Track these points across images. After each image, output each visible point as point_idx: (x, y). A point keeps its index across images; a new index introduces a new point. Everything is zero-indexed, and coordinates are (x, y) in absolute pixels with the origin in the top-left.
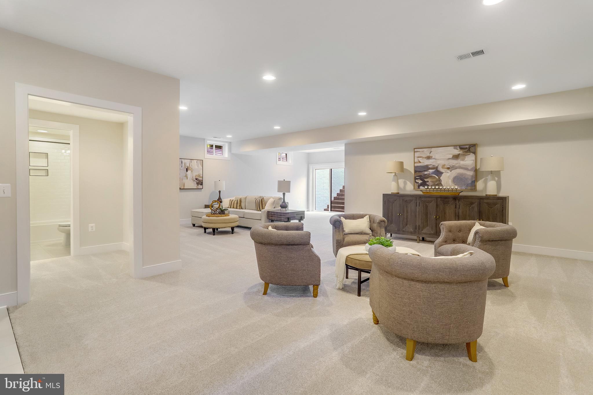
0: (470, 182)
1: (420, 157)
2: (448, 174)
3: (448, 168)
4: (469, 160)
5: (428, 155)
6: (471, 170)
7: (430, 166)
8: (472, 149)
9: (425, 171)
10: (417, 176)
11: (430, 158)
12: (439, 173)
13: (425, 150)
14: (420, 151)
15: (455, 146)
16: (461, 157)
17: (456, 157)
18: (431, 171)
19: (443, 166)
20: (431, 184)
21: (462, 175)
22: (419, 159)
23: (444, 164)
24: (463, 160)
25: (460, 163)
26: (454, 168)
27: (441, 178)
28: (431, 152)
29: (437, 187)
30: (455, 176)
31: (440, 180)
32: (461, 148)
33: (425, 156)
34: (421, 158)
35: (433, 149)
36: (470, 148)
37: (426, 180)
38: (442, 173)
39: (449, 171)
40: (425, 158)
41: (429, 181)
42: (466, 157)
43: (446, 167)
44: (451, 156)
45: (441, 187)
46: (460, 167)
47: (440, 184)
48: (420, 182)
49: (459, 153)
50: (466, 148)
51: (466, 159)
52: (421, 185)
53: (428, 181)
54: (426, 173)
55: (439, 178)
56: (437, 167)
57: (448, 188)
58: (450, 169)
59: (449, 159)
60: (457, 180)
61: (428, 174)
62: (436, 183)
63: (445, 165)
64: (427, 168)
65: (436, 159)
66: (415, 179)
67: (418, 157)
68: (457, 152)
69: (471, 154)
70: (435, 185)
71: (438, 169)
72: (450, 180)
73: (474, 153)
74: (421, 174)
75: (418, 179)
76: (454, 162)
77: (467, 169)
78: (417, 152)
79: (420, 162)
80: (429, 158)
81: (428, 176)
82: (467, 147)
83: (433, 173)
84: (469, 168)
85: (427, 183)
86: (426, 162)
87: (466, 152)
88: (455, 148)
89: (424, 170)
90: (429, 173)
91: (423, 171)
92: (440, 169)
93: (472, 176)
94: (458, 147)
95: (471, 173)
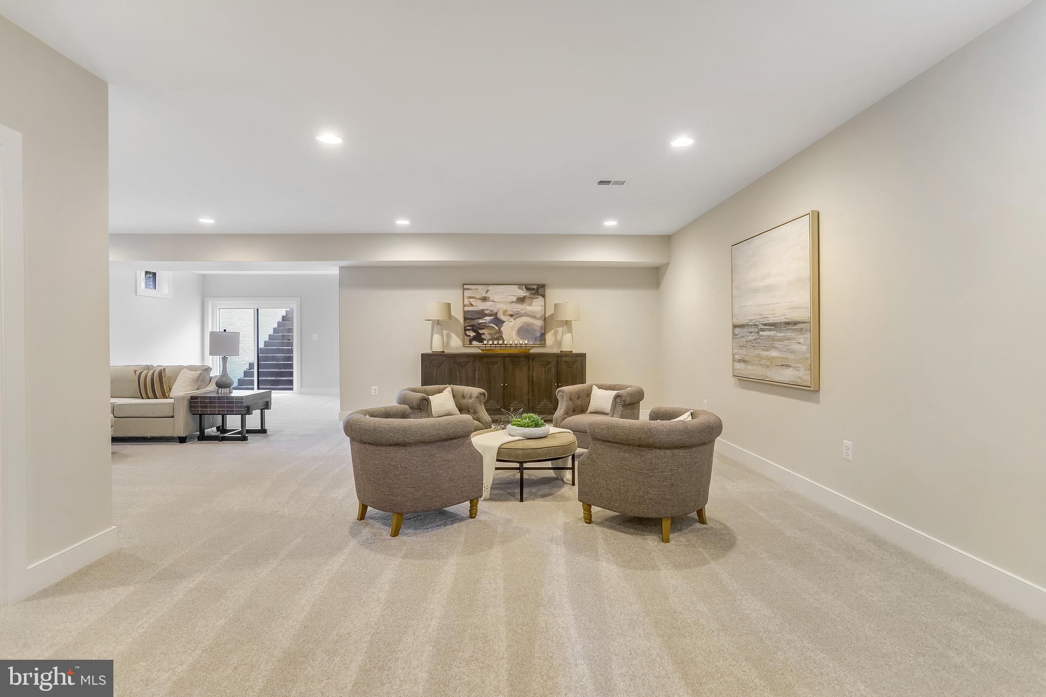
0: (539, 335)
1: (473, 298)
2: (511, 324)
3: (512, 316)
4: (536, 306)
5: (484, 295)
6: (539, 319)
7: (486, 312)
8: (541, 291)
9: (478, 318)
10: (468, 326)
11: (486, 300)
12: (499, 322)
13: (480, 287)
14: (472, 288)
15: (520, 285)
16: (527, 301)
17: (521, 300)
18: (488, 318)
19: (505, 312)
20: (488, 338)
21: (529, 324)
22: (471, 300)
23: (505, 309)
24: (530, 305)
25: (526, 309)
26: (519, 315)
27: (502, 329)
28: (487, 291)
29: (496, 342)
30: (520, 326)
31: (500, 332)
32: (528, 289)
33: (479, 296)
34: (474, 300)
35: (490, 288)
36: (538, 289)
37: (481, 332)
38: (504, 322)
39: (512, 320)
40: (480, 299)
41: (486, 333)
42: (534, 301)
43: (508, 313)
44: (514, 299)
45: (501, 342)
46: (526, 315)
47: (500, 337)
48: (472, 334)
49: (524, 295)
50: (533, 289)
51: (534, 304)
52: (474, 339)
53: (484, 334)
54: (481, 321)
55: (499, 329)
56: (496, 313)
57: (511, 343)
58: (514, 317)
59: (513, 302)
60: (523, 331)
61: (483, 323)
62: (495, 337)
63: (507, 310)
64: (482, 314)
65: (495, 302)
66: (466, 330)
67: (470, 298)
68: (523, 293)
69: (540, 297)
70: (493, 339)
71: (498, 316)
72: (514, 332)
73: (544, 296)
74: (474, 322)
75: (469, 330)
76: (519, 307)
77: (534, 317)
78: (468, 289)
79: (472, 305)
80: (484, 299)
81: (484, 327)
82: (535, 287)
83: (491, 322)
84: (538, 316)
85: (483, 337)
86: (480, 306)
87: (534, 294)
88: (519, 288)
89: (478, 316)
90: (485, 321)
91: (476, 319)
92: (501, 316)
93: (541, 327)
94: (523, 286)
95: (539, 323)
